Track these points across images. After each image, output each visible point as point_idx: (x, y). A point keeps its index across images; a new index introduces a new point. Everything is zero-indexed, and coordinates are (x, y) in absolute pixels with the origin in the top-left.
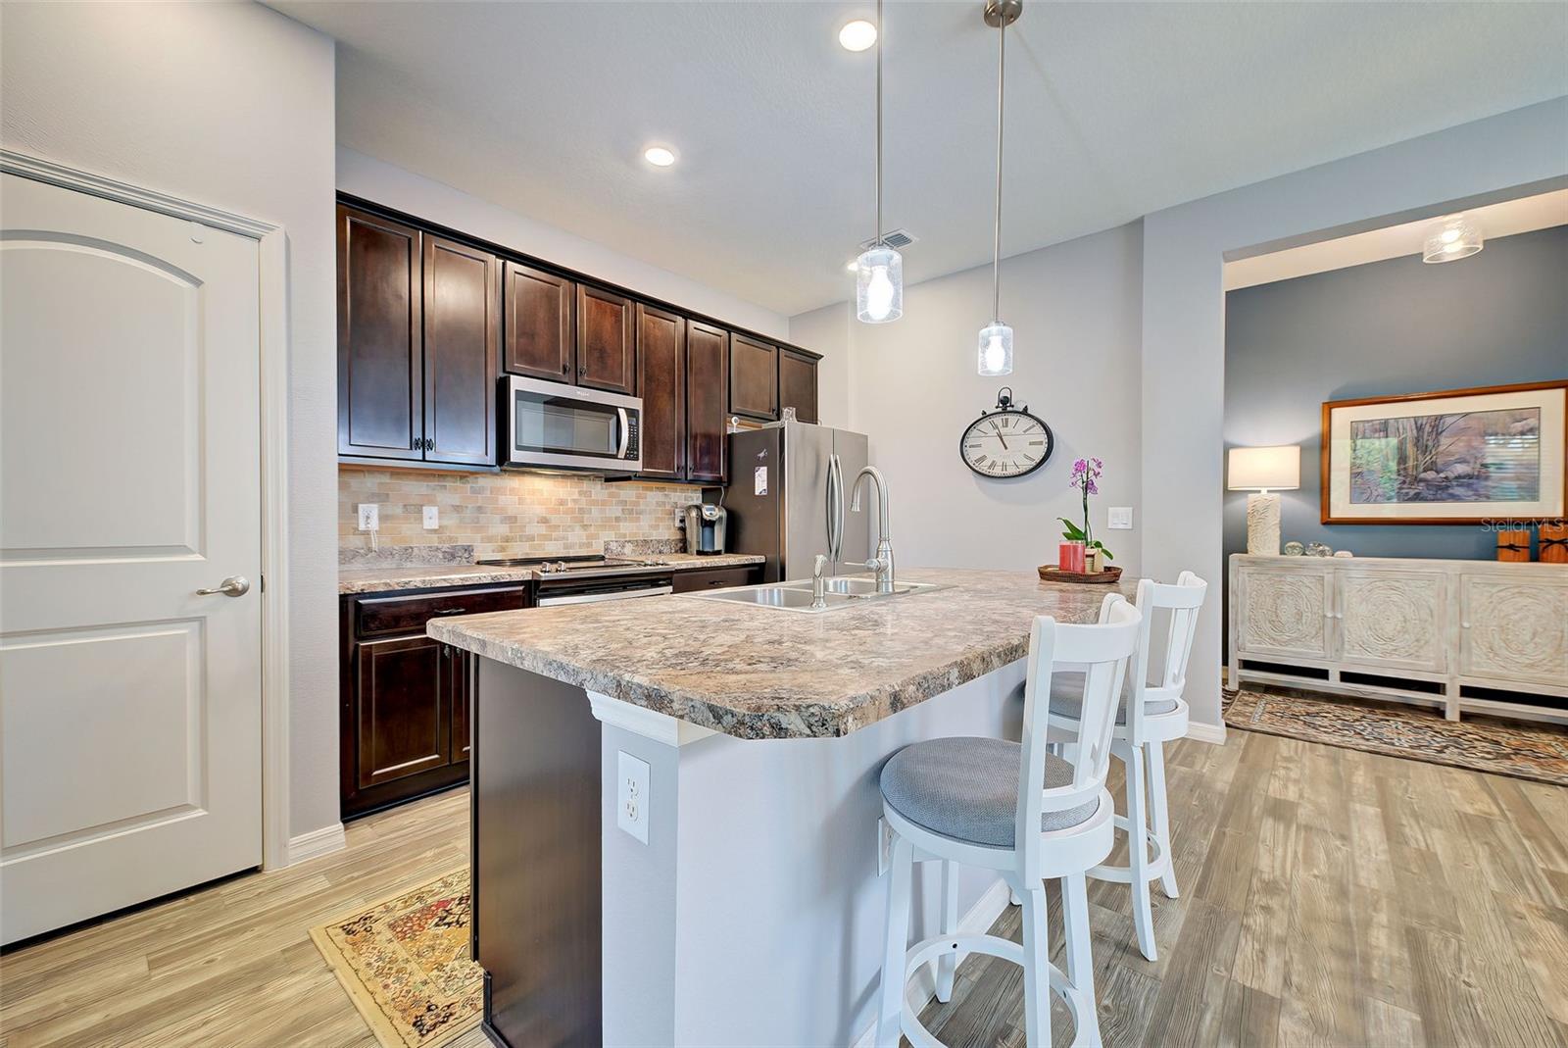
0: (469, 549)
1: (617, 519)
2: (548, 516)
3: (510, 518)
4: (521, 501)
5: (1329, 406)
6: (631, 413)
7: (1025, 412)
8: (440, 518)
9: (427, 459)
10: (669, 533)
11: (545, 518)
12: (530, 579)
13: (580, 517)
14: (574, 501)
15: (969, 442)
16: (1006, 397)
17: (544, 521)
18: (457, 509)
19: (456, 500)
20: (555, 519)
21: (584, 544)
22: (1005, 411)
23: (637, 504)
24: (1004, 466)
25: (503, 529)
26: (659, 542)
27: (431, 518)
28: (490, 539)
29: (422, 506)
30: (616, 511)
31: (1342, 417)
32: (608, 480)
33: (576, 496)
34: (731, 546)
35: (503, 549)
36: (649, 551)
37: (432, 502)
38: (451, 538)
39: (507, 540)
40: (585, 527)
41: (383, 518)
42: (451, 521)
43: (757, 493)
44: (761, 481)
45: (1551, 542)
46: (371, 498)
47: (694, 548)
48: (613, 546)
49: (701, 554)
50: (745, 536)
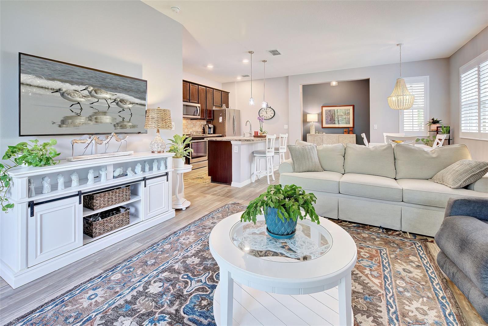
1: (192, 127)
5: (322, 107)
6: (199, 107)
7: (270, 107)
10: (201, 130)
13: (187, 127)
14: (186, 123)
15: (260, 112)
23: (195, 124)
24: (266, 117)
26: (199, 132)
30: (192, 126)
31: (324, 109)
32: (191, 119)
34: (214, 133)
40: (187, 129)
43: (220, 122)
44: (221, 120)
45: (350, 131)
47: (207, 133)
48: (192, 133)
49: (208, 134)
50: (217, 131)
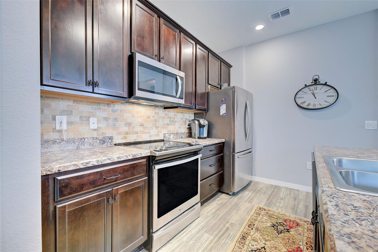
0: (111, 138)
1: (168, 124)
2: (143, 123)
3: (128, 124)
4: (133, 116)
6: (182, 78)
7: (326, 84)
8: (98, 123)
9: (95, 92)
10: (184, 130)
12: (150, 155)
14: (153, 116)
15: (298, 96)
16: (317, 79)
17: (142, 125)
18: (106, 119)
19: (105, 115)
20: (146, 124)
21: (156, 135)
22: (316, 84)
23: (174, 118)
24: (314, 105)
25: (126, 129)
26: (181, 133)
27: (94, 123)
28: (119, 134)
29: (89, 117)
30: (167, 121)
32: (165, 108)
33: (154, 115)
34: (209, 135)
35: (125, 138)
36: (178, 137)
37: (94, 116)
38: (103, 133)
39: (127, 133)
40: (157, 127)
41: (69, 123)
42: (103, 125)
43: (221, 114)
44: (223, 110)
46: (62, 113)
47: (197, 137)
48: (167, 135)
49: (199, 138)
50: (214, 131)
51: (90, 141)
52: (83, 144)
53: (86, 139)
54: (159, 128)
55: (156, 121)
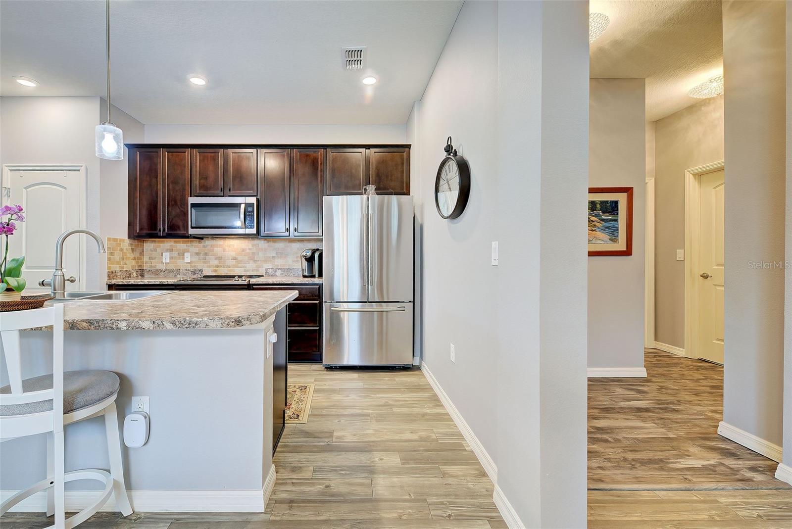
0: (201, 271)
1: (273, 257)
2: (237, 256)
3: (219, 257)
4: (224, 250)
6: (250, 205)
8: (191, 258)
11: (235, 258)
13: (253, 258)
17: (235, 259)
18: (197, 254)
19: (197, 250)
20: (240, 258)
21: (254, 269)
23: (285, 250)
25: (216, 262)
26: (297, 269)
27: (188, 258)
28: (210, 267)
29: (184, 253)
30: (272, 253)
33: (250, 247)
35: (216, 271)
36: (292, 274)
37: (188, 251)
38: (195, 266)
39: (218, 267)
40: (255, 261)
41: (171, 258)
42: (196, 259)
46: (167, 250)
48: (270, 271)
51: (184, 271)
52: (179, 273)
53: (181, 270)
54: (259, 262)
55: (253, 254)
